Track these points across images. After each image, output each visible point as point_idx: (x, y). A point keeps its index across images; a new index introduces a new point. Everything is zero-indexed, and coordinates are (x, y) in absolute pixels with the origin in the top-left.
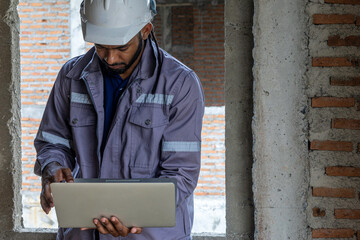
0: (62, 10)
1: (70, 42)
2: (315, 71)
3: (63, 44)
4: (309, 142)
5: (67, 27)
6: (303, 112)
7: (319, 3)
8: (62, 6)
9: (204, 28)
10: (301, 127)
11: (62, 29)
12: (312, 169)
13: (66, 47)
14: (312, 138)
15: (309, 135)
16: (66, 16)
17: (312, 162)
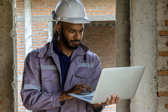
0: (21, 29)
1: (25, 44)
2: (161, 58)
3: (21, 45)
4: (158, 93)
5: (23, 37)
6: (155, 78)
7: (162, 25)
8: (20, 27)
9: (86, 37)
10: (154, 85)
11: (21, 38)
12: (159, 105)
13: (23, 47)
14: (159, 91)
15: (157, 89)
16: (23, 32)
17: (159, 102)
